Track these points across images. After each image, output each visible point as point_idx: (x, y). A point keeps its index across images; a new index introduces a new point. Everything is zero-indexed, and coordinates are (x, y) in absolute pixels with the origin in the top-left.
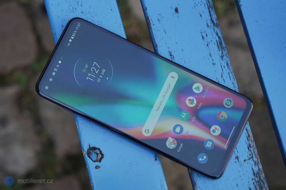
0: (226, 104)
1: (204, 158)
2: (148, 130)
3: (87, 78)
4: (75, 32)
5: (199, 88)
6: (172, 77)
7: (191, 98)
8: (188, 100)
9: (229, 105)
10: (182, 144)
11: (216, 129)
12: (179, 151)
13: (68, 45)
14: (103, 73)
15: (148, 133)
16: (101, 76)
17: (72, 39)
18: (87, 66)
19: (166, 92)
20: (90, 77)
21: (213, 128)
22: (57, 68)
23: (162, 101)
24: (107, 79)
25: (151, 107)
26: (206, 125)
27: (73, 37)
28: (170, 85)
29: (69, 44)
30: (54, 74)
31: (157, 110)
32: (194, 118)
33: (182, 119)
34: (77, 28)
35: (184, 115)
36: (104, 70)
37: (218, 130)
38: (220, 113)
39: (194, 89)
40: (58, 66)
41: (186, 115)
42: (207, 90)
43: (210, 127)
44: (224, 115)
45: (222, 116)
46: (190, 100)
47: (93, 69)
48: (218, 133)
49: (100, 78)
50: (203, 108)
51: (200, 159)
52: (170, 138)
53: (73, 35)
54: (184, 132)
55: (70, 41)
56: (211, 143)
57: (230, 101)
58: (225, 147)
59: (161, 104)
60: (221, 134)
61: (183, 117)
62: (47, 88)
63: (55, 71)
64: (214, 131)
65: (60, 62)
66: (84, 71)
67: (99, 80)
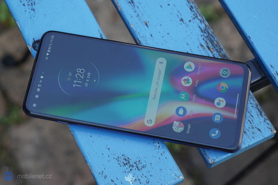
0: (223, 74)
1: (216, 133)
2: (150, 120)
3: (74, 85)
4: (50, 45)
5: (191, 66)
6: (160, 63)
7: (186, 78)
8: (183, 80)
9: (226, 75)
10: (189, 125)
11: (220, 101)
12: (188, 132)
13: (47, 59)
14: (89, 77)
15: (151, 123)
16: (88, 80)
17: (49, 53)
18: (70, 74)
19: (159, 79)
20: (77, 83)
21: (217, 101)
22: (40, 84)
23: (157, 88)
24: (95, 81)
25: (147, 96)
26: (209, 100)
27: (49, 50)
28: (160, 71)
29: (47, 57)
30: (38, 90)
31: (154, 98)
32: (194, 96)
33: (182, 101)
34: (52, 41)
35: (183, 96)
36: (89, 74)
37: (223, 101)
38: (220, 84)
39: (186, 68)
40: (41, 81)
41: (185, 95)
42: (200, 66)
43: (213, 101)
44: (224, 86)
45: (223, 87)
46: (185, 80)
47: (78, 76)
48: (223, 104)
49: (87, 82)
50: (200, 84)
51: (213, 135)
52: (175, 122)
53: (49, 49)
54: (189, 113)
55: (48, 54)
56: (219, 116)
57: (227, 71)
58: (235, 116)
59: (156, 92)
60: (227, 105)
61: (183, 98)
62: (34, 105)
63: (39, 87)
64: (219, 104)
65: (42, 77)
66: (69, 79)
67: (86, 85)
